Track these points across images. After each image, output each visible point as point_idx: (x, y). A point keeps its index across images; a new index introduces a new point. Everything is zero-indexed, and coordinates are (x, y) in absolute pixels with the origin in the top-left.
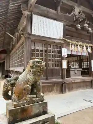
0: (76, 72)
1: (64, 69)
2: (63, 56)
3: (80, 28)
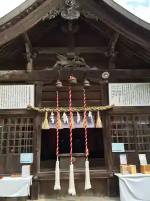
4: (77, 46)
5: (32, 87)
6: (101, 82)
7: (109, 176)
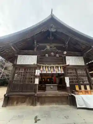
0: (52, 87)
1: (36, 84)
2: (36, 75)
3: (47, 56)
4: (53, 43)
5: (36, 56)
6: (63, 56)
7: (69, 95)
